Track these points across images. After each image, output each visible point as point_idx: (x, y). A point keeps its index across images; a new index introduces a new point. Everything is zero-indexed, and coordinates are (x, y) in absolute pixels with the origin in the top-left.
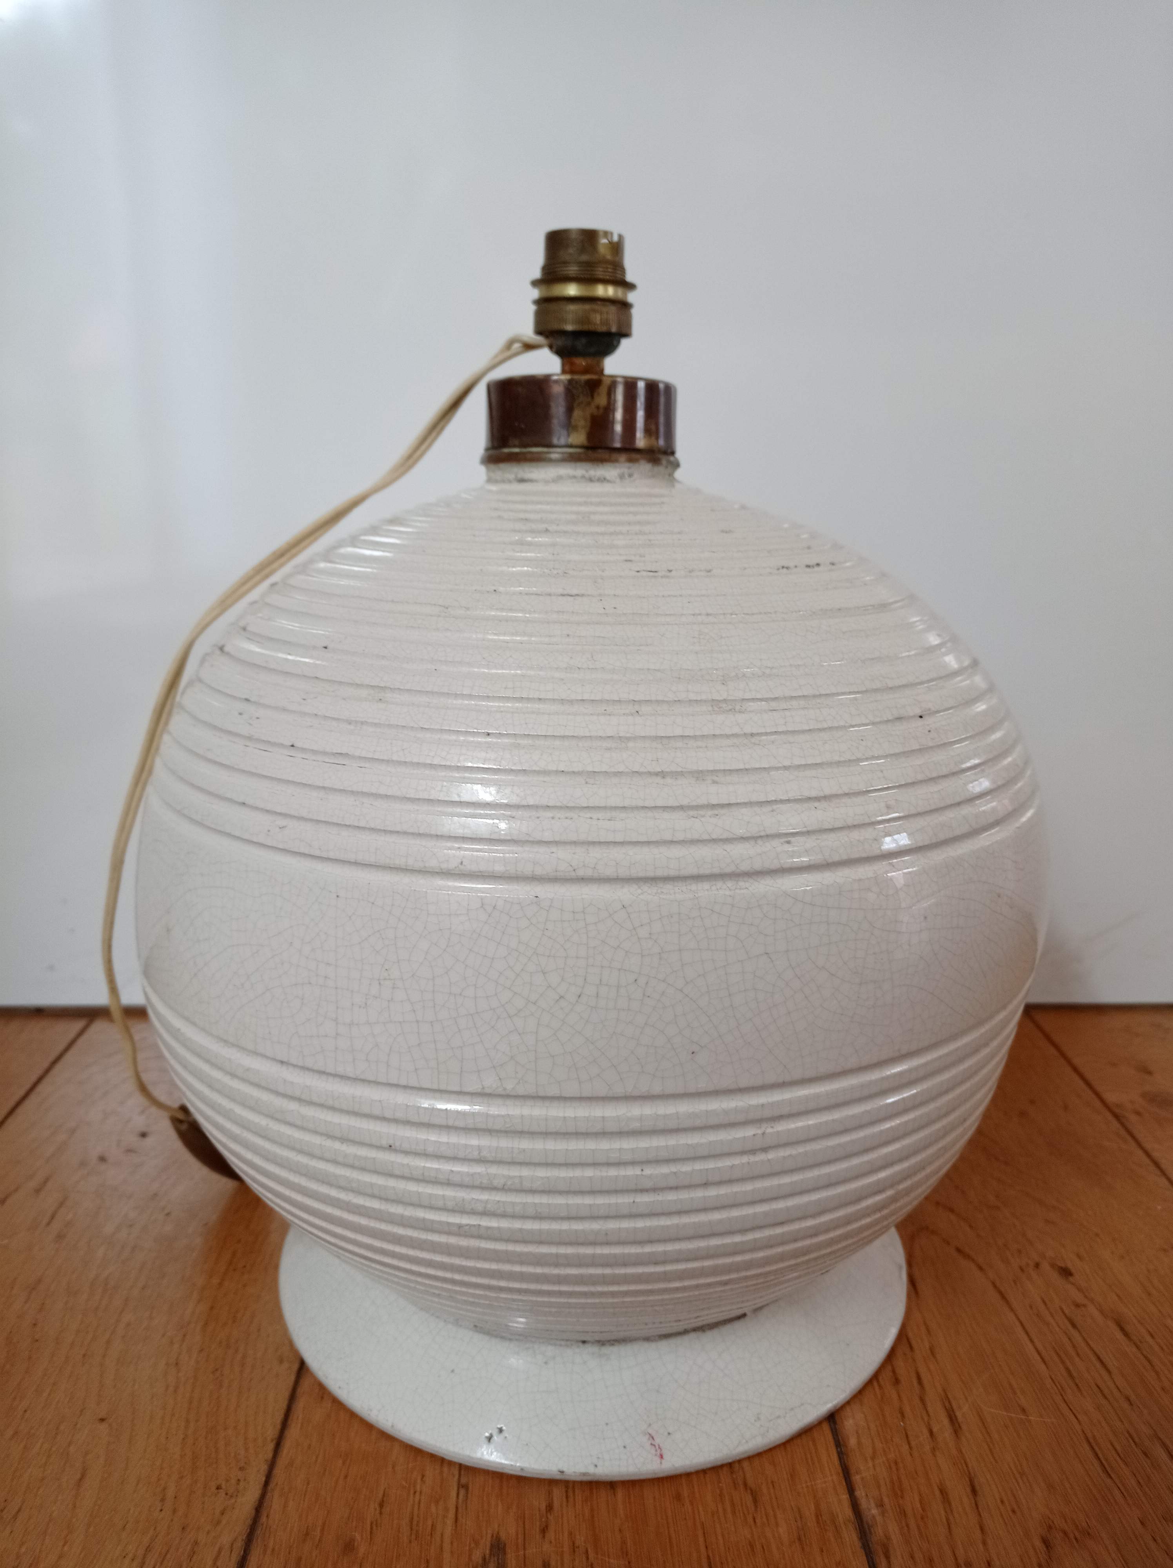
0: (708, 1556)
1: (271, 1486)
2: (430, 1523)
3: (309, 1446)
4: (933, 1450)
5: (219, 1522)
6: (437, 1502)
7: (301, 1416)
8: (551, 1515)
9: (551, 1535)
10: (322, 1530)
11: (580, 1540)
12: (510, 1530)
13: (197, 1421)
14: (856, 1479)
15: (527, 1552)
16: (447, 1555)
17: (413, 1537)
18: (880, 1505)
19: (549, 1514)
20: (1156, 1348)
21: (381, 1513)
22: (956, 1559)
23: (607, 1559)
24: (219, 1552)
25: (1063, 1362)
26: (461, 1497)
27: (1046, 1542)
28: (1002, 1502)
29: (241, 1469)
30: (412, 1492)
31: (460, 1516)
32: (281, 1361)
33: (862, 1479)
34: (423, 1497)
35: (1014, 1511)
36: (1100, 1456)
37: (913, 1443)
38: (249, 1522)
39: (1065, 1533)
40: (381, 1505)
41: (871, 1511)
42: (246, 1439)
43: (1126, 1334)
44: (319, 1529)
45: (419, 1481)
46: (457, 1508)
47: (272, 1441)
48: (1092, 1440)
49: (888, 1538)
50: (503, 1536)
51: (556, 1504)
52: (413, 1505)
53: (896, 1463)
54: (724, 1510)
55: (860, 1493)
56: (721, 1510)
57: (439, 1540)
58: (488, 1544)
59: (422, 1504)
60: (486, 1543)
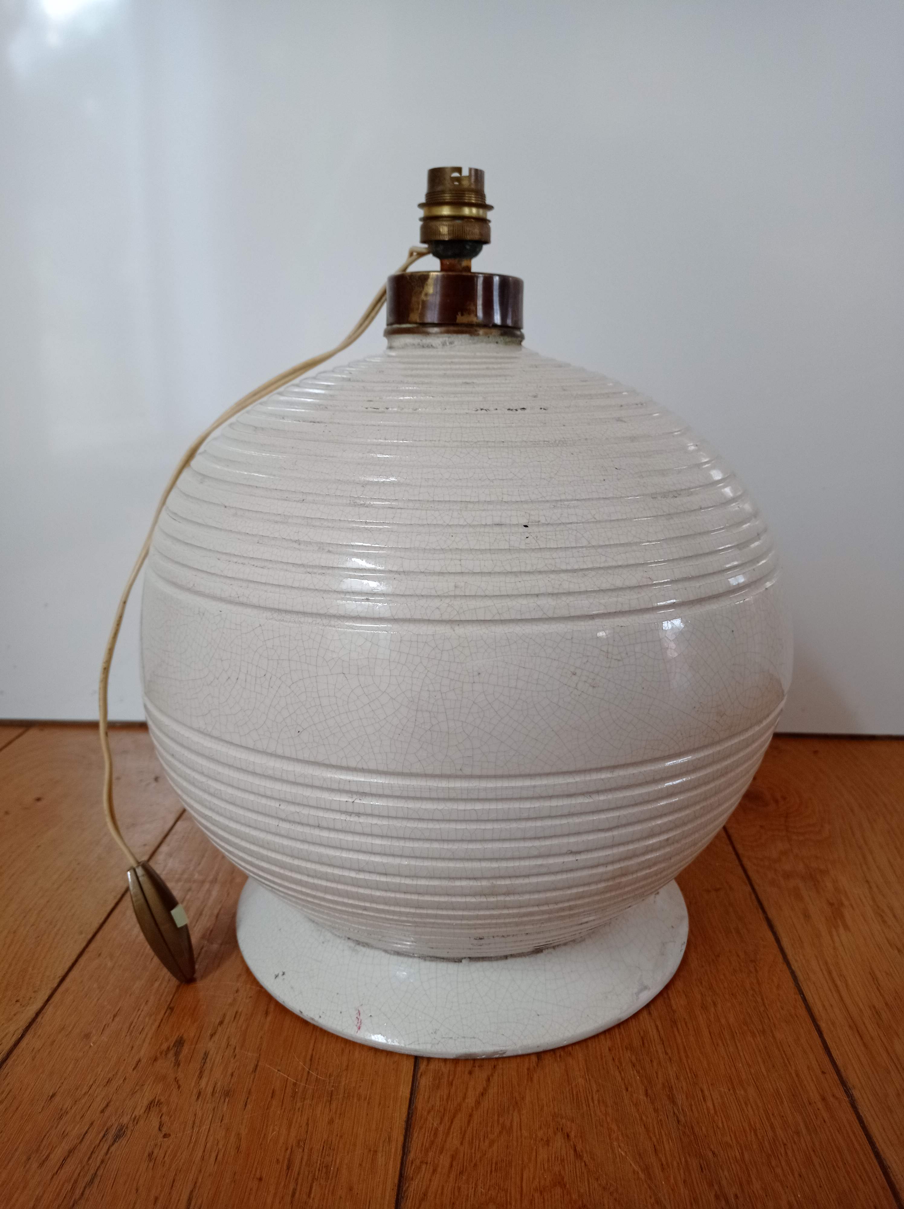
1: (50, 1002)
2: (142, 1027)
3: (82, 982)
5: (11, 1019)
6: (151, 1016)
8: (220, 1026)
9: (216, 1038)
10: (74, 1026)
11: (233, 1042)
12: (191, 1034)
15: (197, 1046)
16: (146, 1044)
17: (129, 1033)
21: (113, 1020)
23: (246, 1053)
24: (6, 1035)
26: (166, 1015)
29: (35, 992)
30: (138, 1009)
31: (162, 1024)
32: (81, 933)
34: (143, 1013)
38: (30, 1020)
40: (115, 1016)
42: (43, 976)
44: (71, 1026)
45: (144, 1004)
46: (162, 1020)
47: (59, 977)
50: (185, 1037)
51: (226, 1021)
52: (134, 1018)
57: (144, 1036)
58: (174, 1040)
59: (141, 1016)
60: (174, 1039)
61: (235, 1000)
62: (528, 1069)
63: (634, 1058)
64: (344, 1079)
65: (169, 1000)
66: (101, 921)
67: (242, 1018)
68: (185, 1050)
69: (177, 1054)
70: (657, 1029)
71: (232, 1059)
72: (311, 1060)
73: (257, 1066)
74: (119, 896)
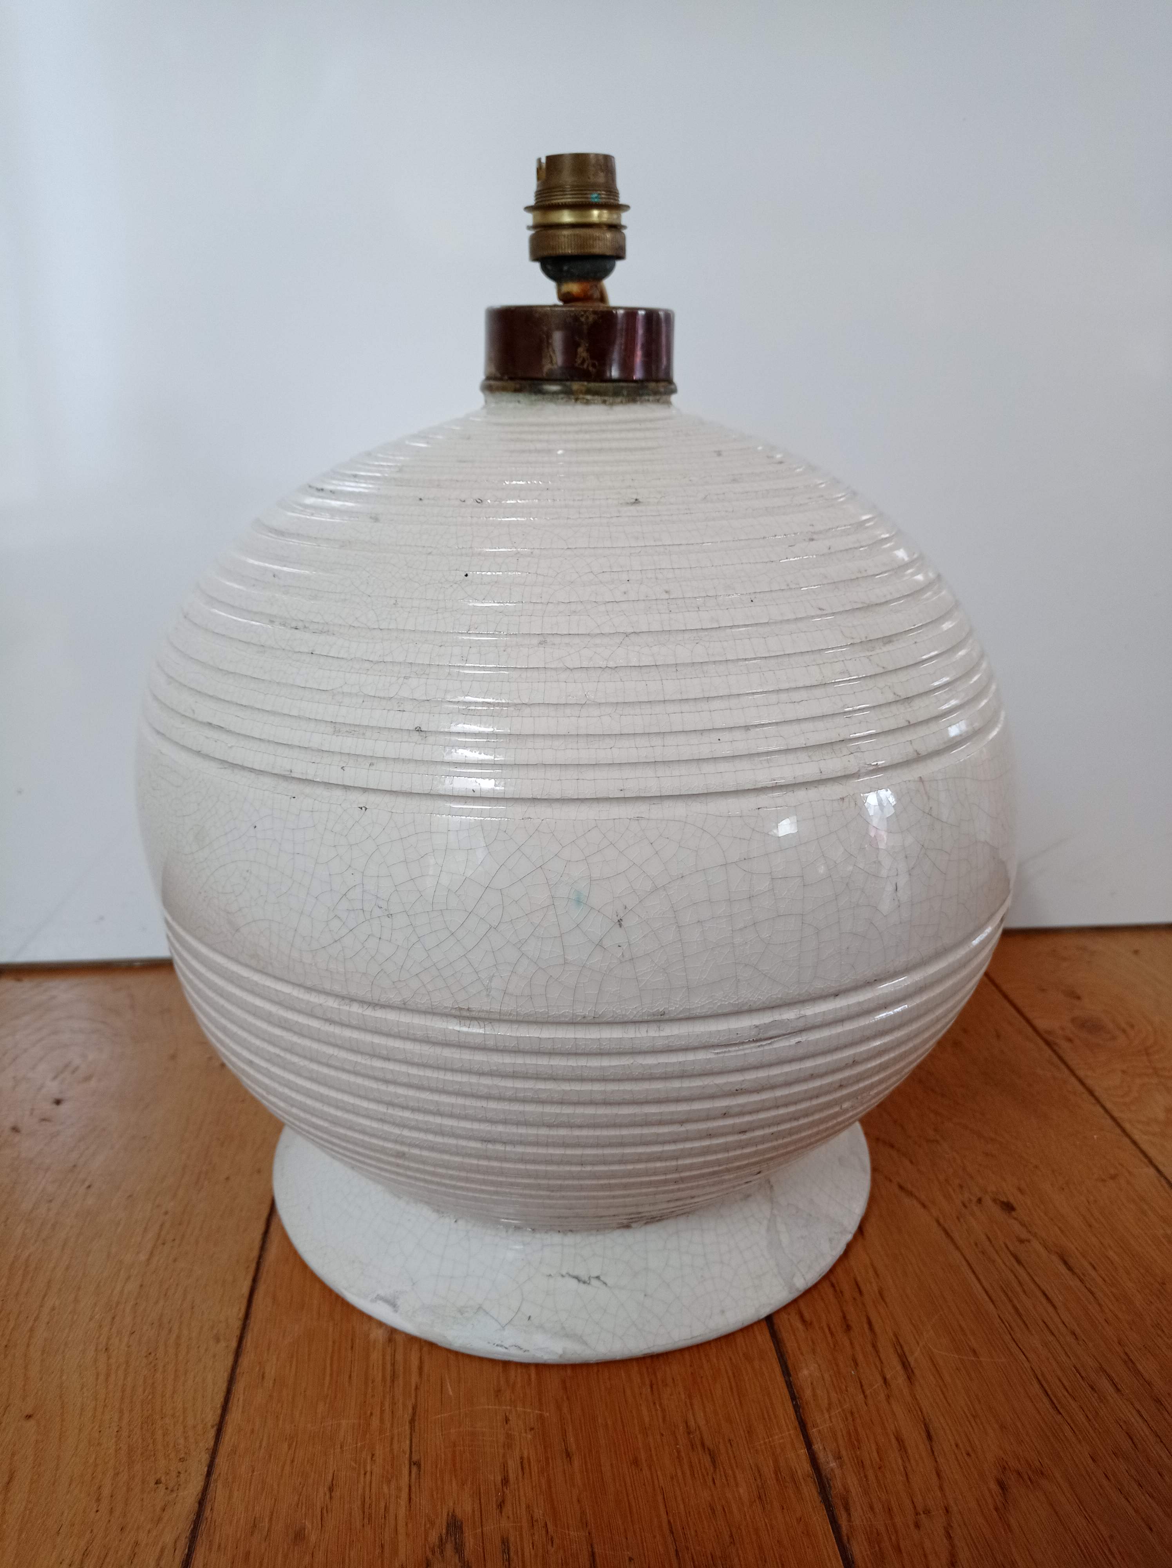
0: (669, 1522)
1: (214, 1477)
2: (382, 1505)
3: (252, 1431)
4: (888, 1397)
5: (160, 1519)
6: (389, 1482)
7: (241, 1399)
8: (507, 1488)
9: (508, 1508)
10: (271, 1519)
11: (538, 1513)
12: (466, 1507)
13: (131, 1411)
14: (813, 1432)
15: (484, 1529)
16: (402, 1537)
17: (366, 1520)
18: (838, 1457)
19: (505, 1488)
20: (1099, 1280)
21: (331, 1498)
22: (915, 1507)
23: (567, 1532)
24: (162, 1551)
25: (1011, 1301)
26: (413, 1476)
27: (1001, 1485)
28: (957, 1446)
29: (182, 1460)
30: (362, 1472)
31: (413, 1496)
32: (217, 1340)
33: (819, 1431)
34: (374, 1478)
35: (968, 1454)
36: (1050, 1393)
37: (868, 1392)
38: (192, 1517)
39: (1019, 1473)
41: (830, 1464)
42: (185, 1427)
43: (1070, 1268)
44: (267, 1520)
45: (369, 1461)
46: (410, 1487)
47: (212, 1427)
48: (1040, 1377)
49: (848, 1491)
50: (459, 1514)
51: (512, 1477)
52: (364, 1488)
53: (852, 1413)
54: (683, 1473)
55: (817, 1446)
56: (680, 1474)
57: (393, 1522)
58: (445, 1524)
59: (373, 1485)
60: (442, 1522)
61: (509, 1436)
62: (996, 1509)
63: (1133, 1471)
64: (736, 1560)
65: (407, 1449)
66: (242, 1315)
67: (535, 1469)
68: (470, 1542)
69: (459, 1549)
70: (1141, 1416)
71: (549, 1547)
72: (672, 1532)
73: (593, 1554)
74: (254, 1265)
